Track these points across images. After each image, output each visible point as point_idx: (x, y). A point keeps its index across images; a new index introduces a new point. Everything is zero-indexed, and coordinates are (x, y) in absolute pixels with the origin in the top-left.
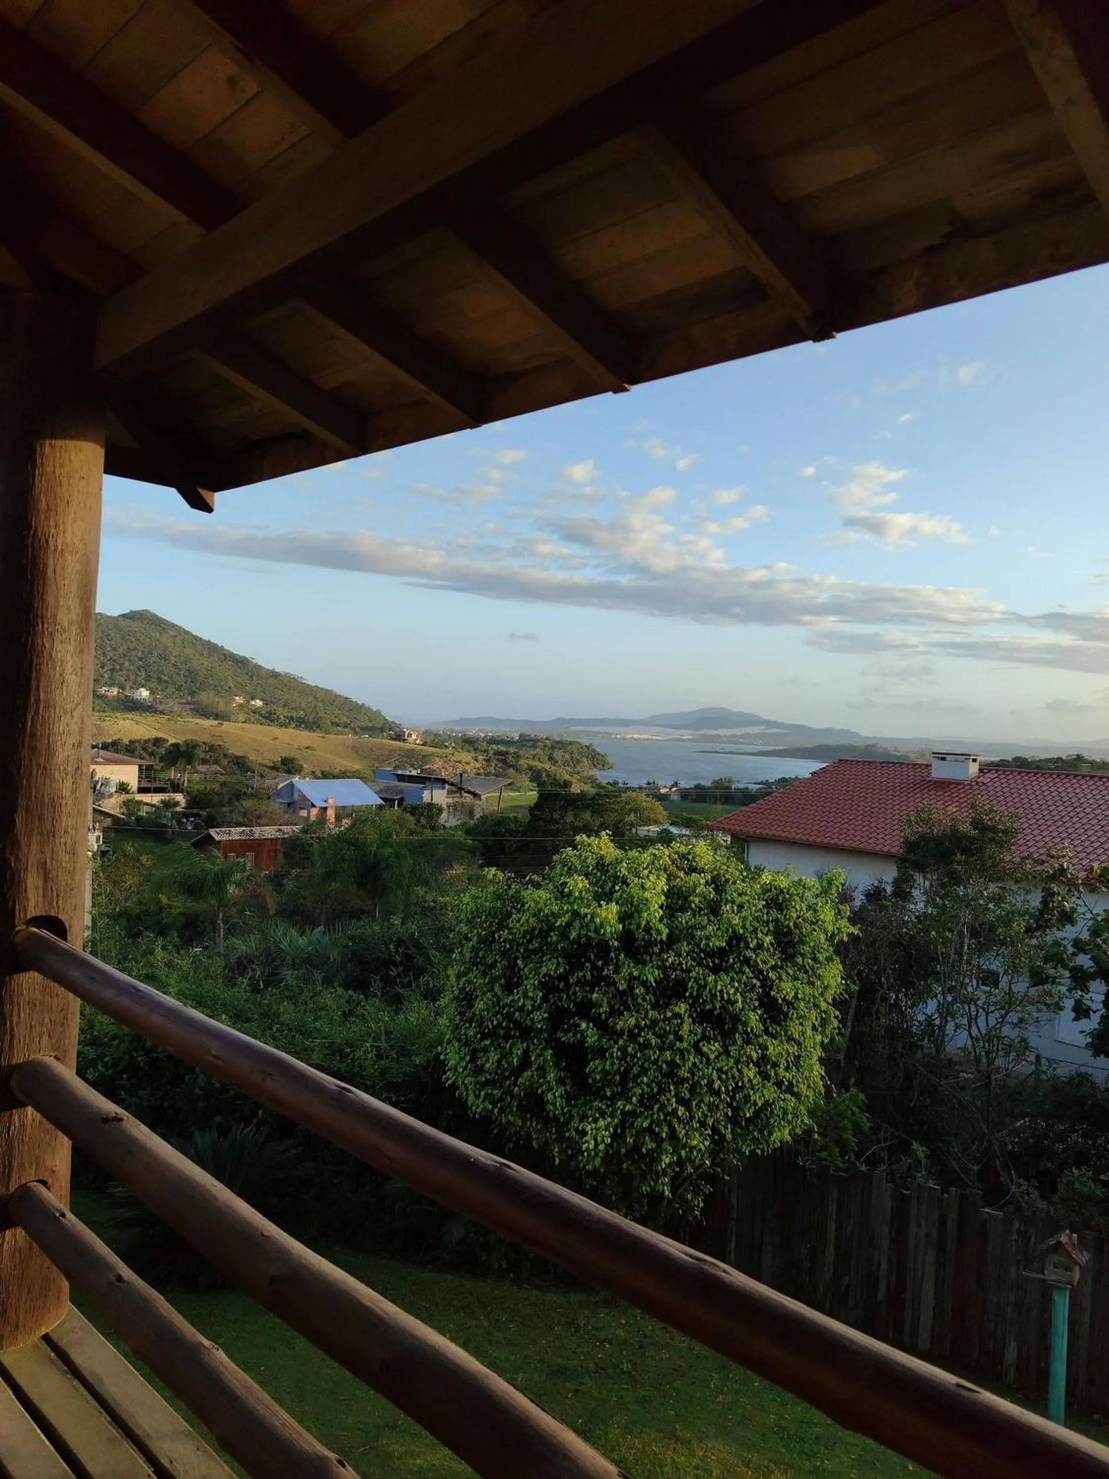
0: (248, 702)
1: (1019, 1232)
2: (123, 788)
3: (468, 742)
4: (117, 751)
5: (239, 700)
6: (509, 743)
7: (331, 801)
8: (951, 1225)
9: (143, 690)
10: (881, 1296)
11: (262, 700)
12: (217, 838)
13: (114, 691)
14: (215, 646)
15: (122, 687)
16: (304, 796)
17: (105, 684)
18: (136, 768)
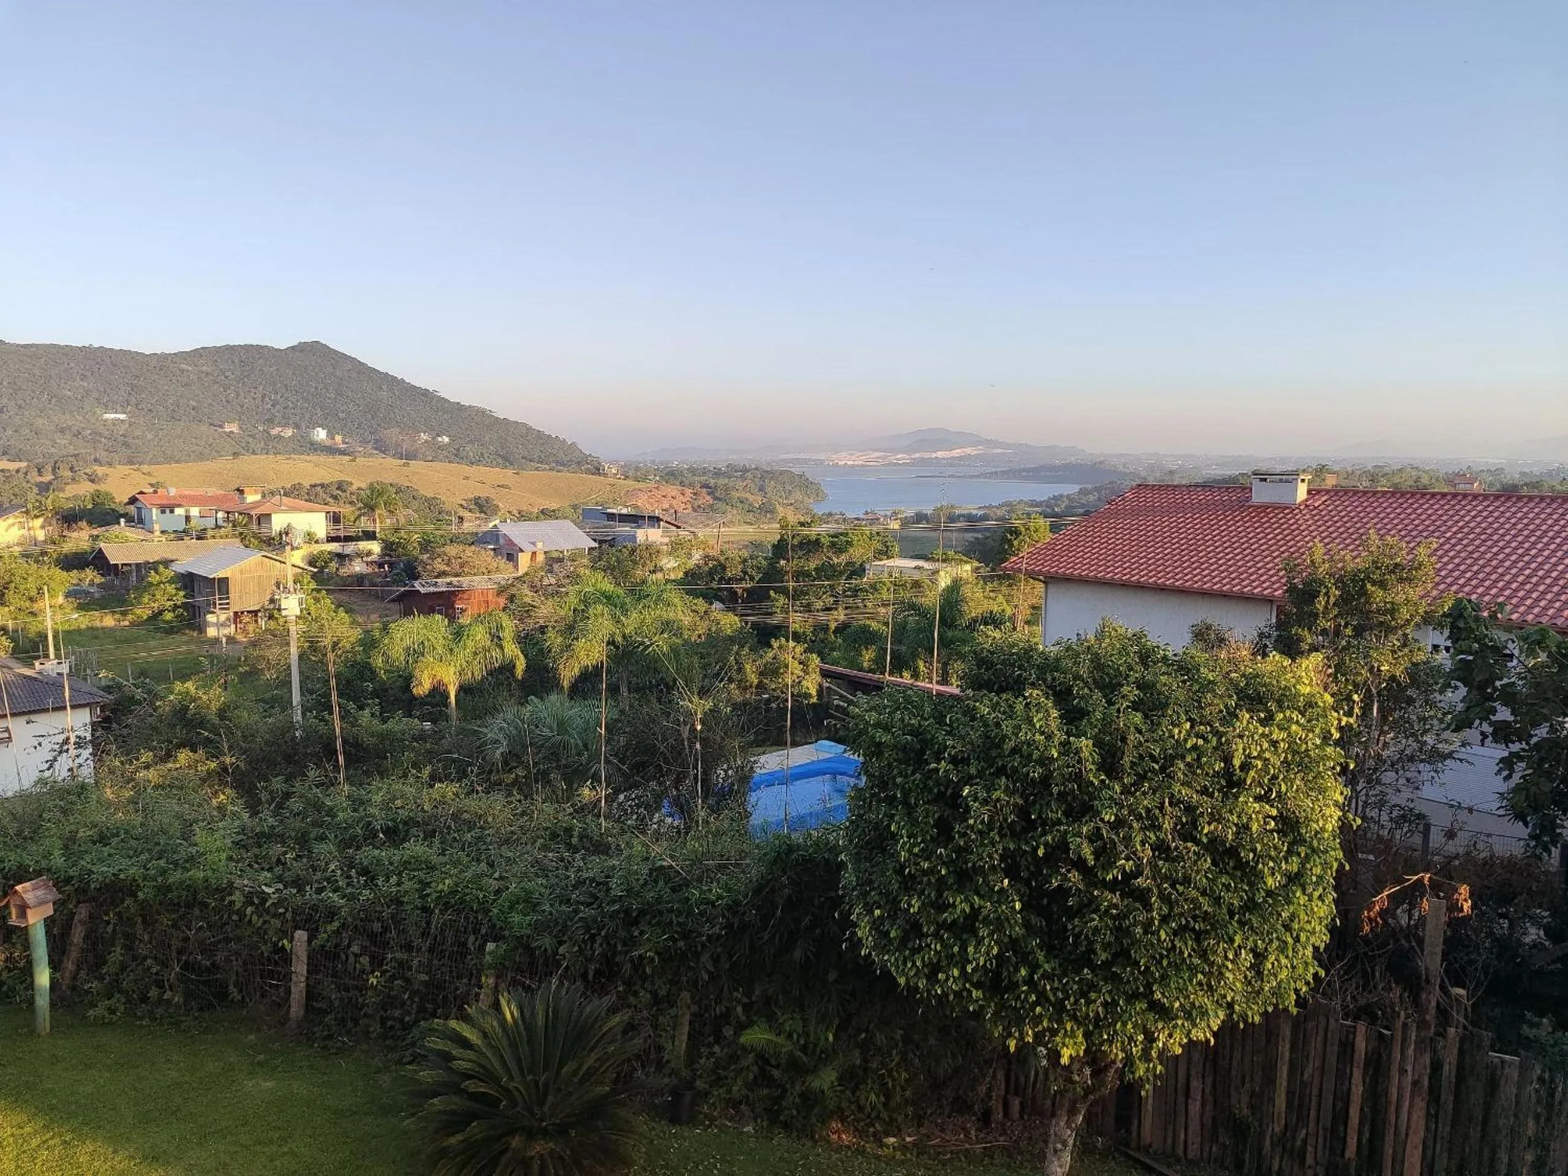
0: (434, 439)
1: (1541, 1080)
2: (310, 538)
3: (671, 475)
4: (298, 496)
5: (424, 437)
6: (718, 473)
7: (540, 545)
8: (1449, 1069)
9: (320, 429)
10: (1351, 1151)
11: (449, 436)
12: (422, 590)
13: (289, 432)
14: (394, 378)
15: (297, 426)
16: (510, 540)
17: (279, 425)
18: (324, 514)
